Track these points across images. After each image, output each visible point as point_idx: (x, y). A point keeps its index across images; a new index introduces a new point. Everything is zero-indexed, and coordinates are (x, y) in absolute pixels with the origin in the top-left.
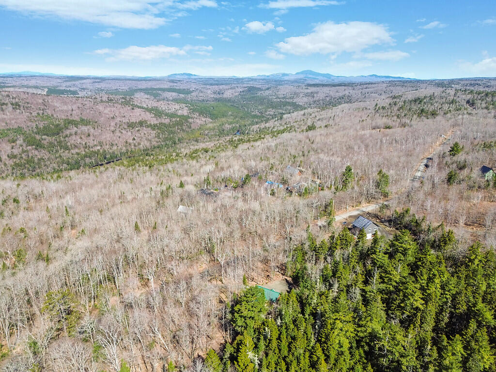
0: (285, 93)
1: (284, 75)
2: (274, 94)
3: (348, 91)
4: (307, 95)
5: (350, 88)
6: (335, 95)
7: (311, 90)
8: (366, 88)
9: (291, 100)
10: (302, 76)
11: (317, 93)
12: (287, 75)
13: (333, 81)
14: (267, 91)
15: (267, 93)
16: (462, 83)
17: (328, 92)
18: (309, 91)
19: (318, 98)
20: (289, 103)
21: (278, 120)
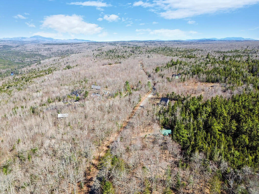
0: (31, 49)
1: (23, 38)
2: (24, 50)
3: (69, 48)
4: (46, 50)
5: (70, 46)
6: (63, 50)
7: (47, 47)
8: (78, 46)
9: (37, 53)
10: (35, 39)
11: (52, 48)
12: (25, 38)
13: (55, 42)
14: (17, 48)
15: (18, 49)
16: (119, 43)
17: (58, 48)
18: (46, 47)
19: (54, 51)
20: (36, 54)
21: (38, 64)
